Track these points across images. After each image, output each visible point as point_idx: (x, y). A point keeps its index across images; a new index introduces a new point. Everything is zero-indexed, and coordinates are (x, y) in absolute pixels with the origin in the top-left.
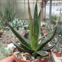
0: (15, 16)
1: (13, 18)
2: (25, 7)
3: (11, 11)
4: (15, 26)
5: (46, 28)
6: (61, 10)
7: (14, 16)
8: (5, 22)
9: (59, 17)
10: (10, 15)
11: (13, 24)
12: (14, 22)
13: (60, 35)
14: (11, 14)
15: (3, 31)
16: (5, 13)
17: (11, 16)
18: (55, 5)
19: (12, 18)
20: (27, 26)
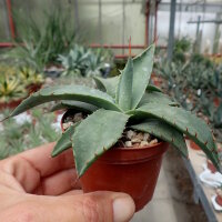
0: (76, 38)
1: (69, 43)
2: (100, 13)
3: (64, 24)
4: (74, 64)
5: (160, 72)
6: (198, 23)
7: (73, 37)
8: (47, 54)
9: (192, 42)
10: (60, 36)
11: (70, 59)
12: (73, 54)
13: (199, 92)
14: (64, 31)
15: (44, 78)
16: (47, 29)
17: (64, 38)
18: (184, 8)
19: (66, 44)
20: (107, 65)
